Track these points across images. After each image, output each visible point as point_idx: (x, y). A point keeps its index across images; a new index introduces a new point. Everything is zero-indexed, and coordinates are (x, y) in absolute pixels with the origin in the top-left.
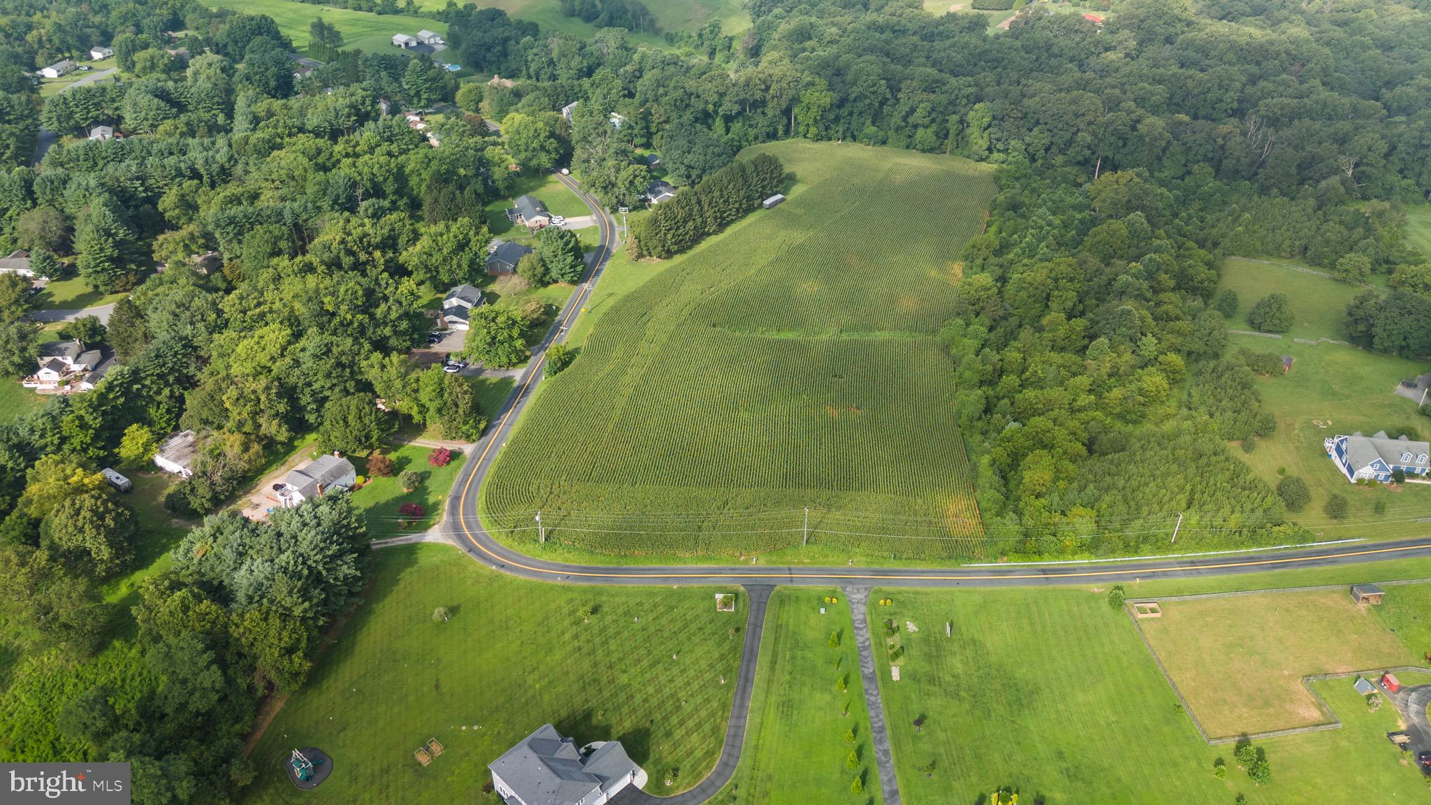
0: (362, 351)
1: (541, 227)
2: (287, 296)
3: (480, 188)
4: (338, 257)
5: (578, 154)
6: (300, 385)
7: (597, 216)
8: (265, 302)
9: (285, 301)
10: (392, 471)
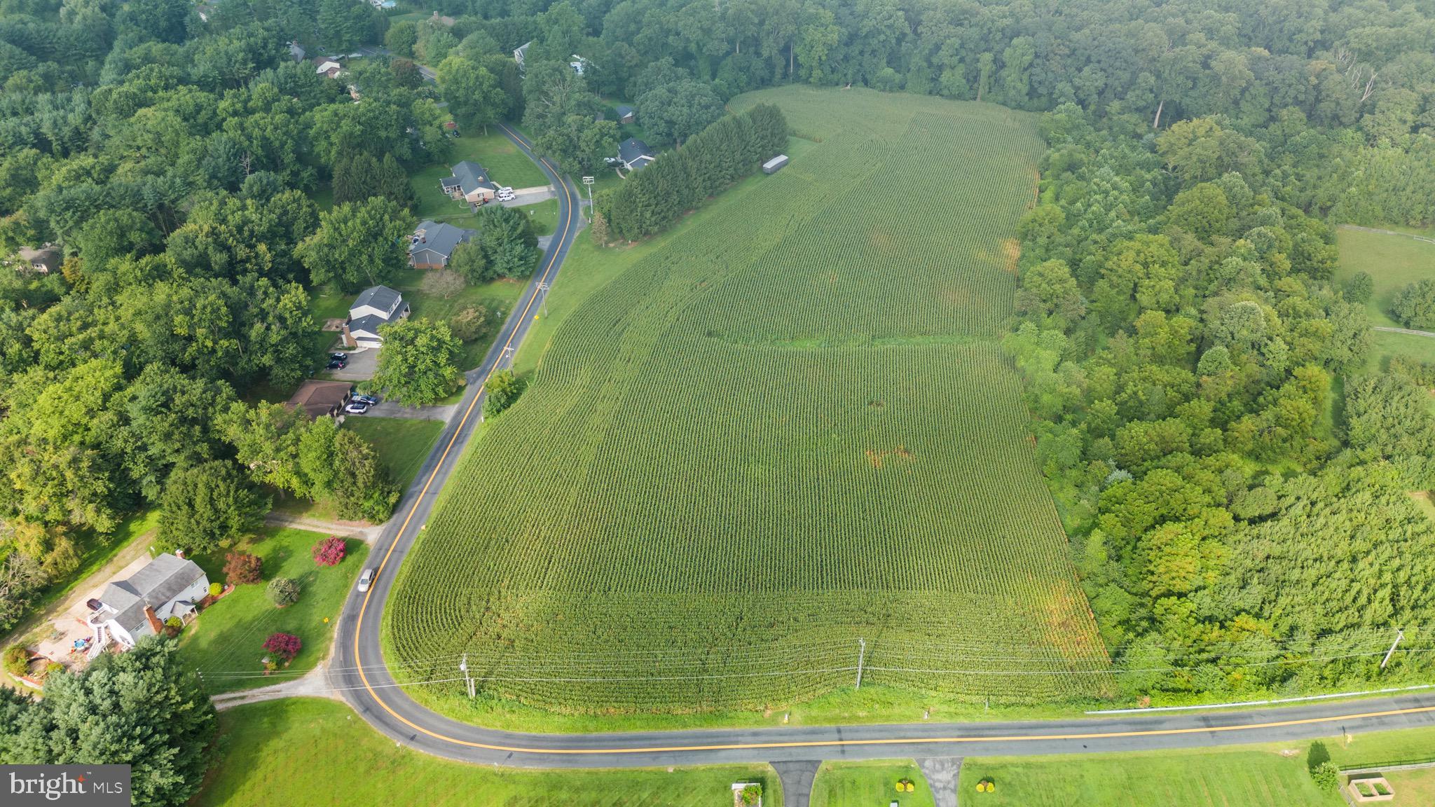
0: (218, 399)
1: (485, 201)
2: (126, 314)
3: (405, 151)
4: (206, 253)
5: (532, 108)
6: (128, 450)
7: (555, 187)
8: (94, 324)
9: (122, 321)
10: (262, 573)
